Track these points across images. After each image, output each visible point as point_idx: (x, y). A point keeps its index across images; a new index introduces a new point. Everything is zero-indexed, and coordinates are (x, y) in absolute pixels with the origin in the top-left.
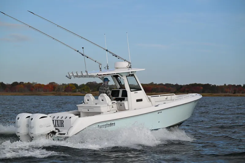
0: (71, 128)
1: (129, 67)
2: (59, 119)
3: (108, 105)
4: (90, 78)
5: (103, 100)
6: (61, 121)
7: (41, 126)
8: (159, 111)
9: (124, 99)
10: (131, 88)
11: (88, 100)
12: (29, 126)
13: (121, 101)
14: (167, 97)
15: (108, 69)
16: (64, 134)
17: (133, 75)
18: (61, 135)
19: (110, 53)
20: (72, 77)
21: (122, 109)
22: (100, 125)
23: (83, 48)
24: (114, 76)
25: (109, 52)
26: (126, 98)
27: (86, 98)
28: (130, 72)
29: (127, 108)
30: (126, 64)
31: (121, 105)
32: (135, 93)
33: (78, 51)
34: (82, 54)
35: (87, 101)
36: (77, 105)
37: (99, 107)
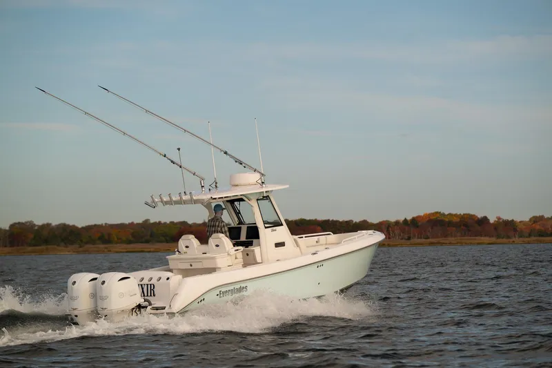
0: (177, 297)
1: (263, 183)
2: (146, 281)
3: (228, 254)
4: (196, 205)
5: (217, 246)
6: (149, 286)
7: (122, 295)
8: (319, 264)
9: (251, 244)
10: (265, 223)
11: (187, 247)
12: (95, 296)
13: (247, 247)
14: (318, 239)
15: (216, 187)
16: (163, 308)
17: (267, 198)
18: (157, 309)
19: (232, 157)
20: (160, 204)
21: (249, 261)
22: (223, 289)
23: (179, 149)
24: (227, 201)
25: (229, 155)
26: (255, 241)
27: (182, 243)
28: (263, 192)
29: (259, 260)
30: (255, 177)
31: (248, 255)
32: (273, 231)
33: (165, 156)
34: (172, 162)
35: (185, 249)
36: (167, 257)
37: (213, 258)
